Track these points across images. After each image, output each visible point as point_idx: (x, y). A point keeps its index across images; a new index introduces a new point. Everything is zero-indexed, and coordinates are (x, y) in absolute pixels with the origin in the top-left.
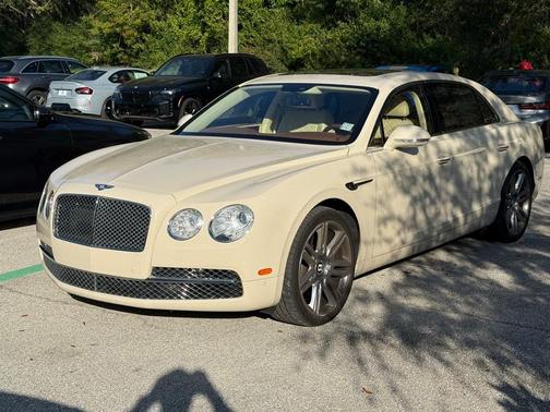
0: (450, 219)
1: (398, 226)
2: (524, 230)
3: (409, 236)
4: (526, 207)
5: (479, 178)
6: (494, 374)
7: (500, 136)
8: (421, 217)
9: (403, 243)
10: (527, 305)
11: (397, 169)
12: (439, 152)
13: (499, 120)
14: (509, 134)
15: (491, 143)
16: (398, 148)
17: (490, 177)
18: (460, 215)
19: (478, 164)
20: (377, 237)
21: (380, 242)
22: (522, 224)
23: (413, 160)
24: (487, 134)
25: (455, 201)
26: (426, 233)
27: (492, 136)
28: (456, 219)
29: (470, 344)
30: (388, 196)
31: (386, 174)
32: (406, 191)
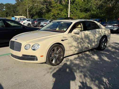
0: (87, 46)
1: (74, 48)
2: (105, 48)
3: (77, 49)
4: (106, 44)
5: (94, 39)
6: (82, 79)
7: (99, 31)
8: (80, 46)
9: (76, 51)
10: (98, 64)
11: (74, 37)
12: (84, 34)
13: (100, 28)
14: (102, 31)
15: (97, 32)
16: (74, 33)
17: (97, 39)
18: (89, 45)
19: (94, 36)
20: (69, 49)
21: (70, 50)
22: (105, 47)
23: (78, 36)
24: (96, 31)
25: (88, 43)
26: (81, 49)
27: (98, 31)
28: (88, 46)
29: (81, 72)
30: (72, 42)
31: (71, 38)
32: (76, 41)
